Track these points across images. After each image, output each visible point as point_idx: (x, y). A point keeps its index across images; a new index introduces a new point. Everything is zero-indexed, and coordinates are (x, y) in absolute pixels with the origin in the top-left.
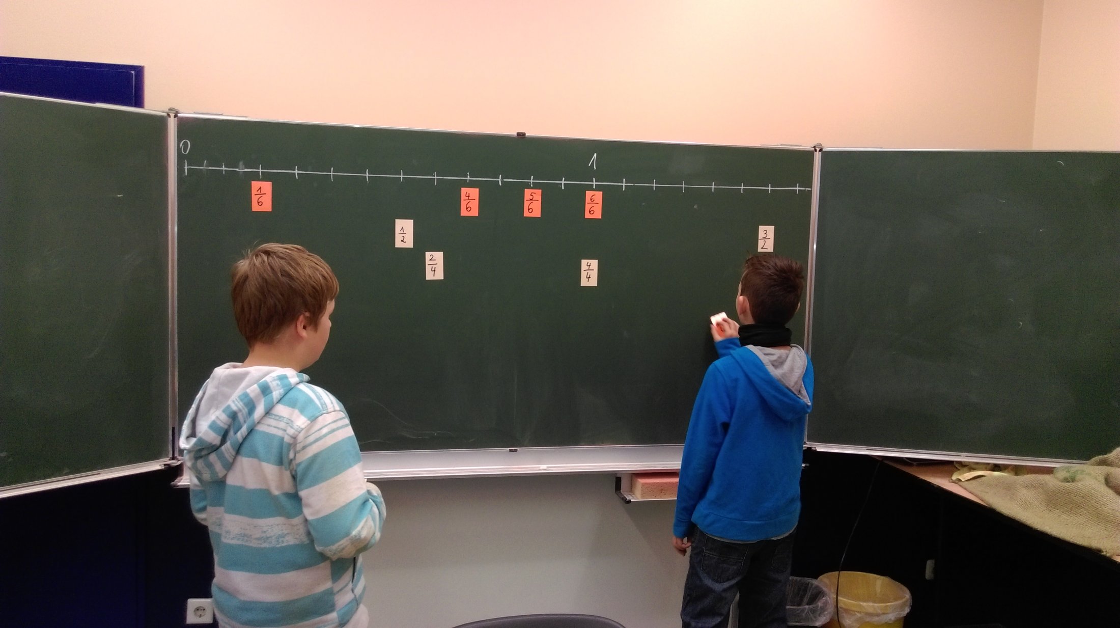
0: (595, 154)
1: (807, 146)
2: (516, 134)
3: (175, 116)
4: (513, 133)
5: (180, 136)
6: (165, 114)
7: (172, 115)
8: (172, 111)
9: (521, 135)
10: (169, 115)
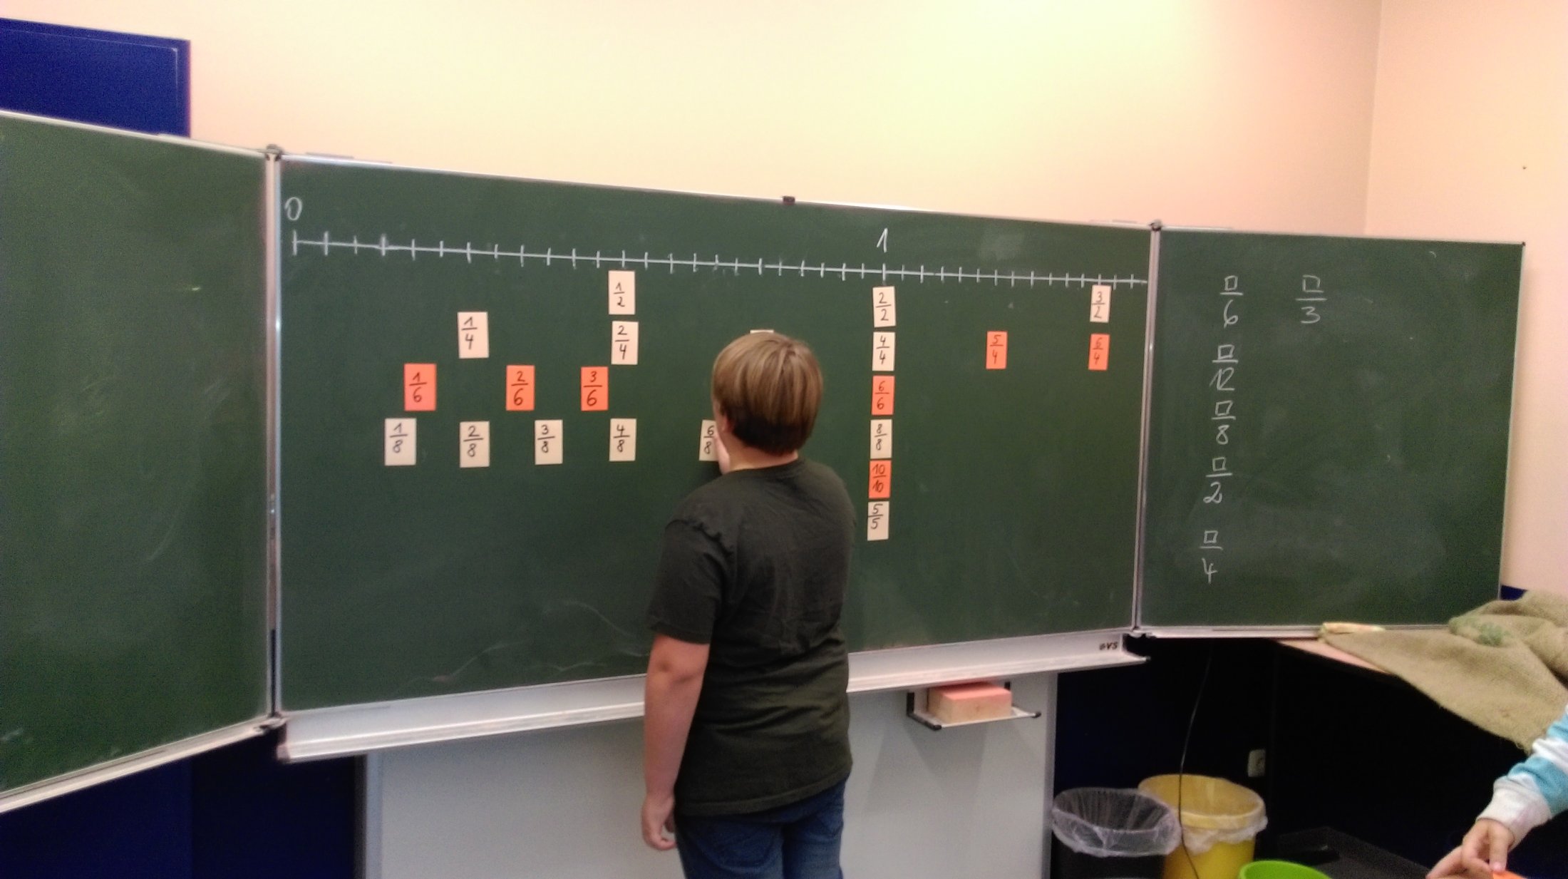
0: (886, 231)
1: (1142, 223)
2: (781, 199)
3: (278, 158)
4: (777, 197)
5: (286, 191)
6: (261, 155)
7: (272, 157)
8: (273, 151)
9: (789, 201)
10: (268, 158)
